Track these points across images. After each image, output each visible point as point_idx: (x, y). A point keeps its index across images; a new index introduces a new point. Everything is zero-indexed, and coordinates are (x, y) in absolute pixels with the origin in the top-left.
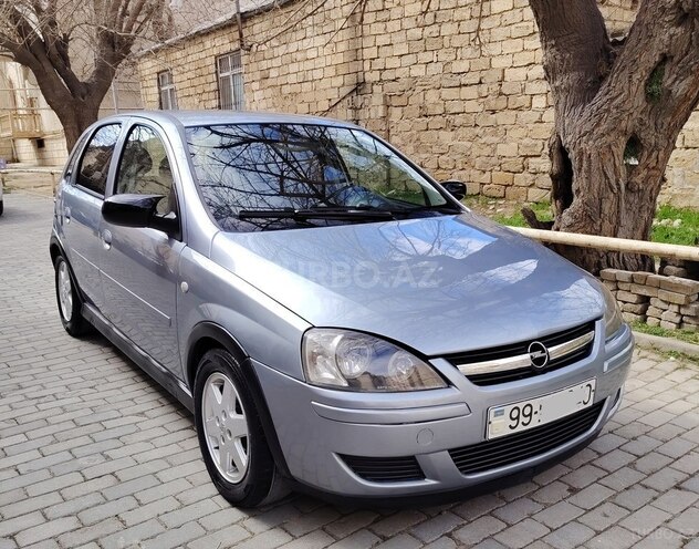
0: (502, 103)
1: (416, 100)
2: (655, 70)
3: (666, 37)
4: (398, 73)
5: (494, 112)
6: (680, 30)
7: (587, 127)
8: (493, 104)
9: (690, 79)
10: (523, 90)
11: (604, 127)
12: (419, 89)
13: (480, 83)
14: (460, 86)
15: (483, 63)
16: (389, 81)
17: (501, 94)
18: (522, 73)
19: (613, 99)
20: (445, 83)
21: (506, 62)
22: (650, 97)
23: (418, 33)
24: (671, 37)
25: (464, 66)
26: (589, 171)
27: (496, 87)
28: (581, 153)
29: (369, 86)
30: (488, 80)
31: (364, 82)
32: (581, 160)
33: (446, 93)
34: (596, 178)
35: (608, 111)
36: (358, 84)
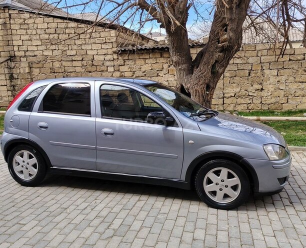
0: (94, 69)
1: (48, 65)
2: (213, 65)
3: (217, 56)
4: (36, 53)
5: (90, 72)
6: (221, 54)
7: (196, 82)
8: (90, 69)
9: (223, 68)
10: (103, 64)
11: (201, 82)
12: (49, 61)
13: (82, 60)
14: (72, 61)
15: (83, 52)
16: (31, 56)
17: (93, 65)
18: (102, 58)
19: (203, 73)
20: (64, 59)
21: (94, 52)
22: (213, 73)
23: (47, 36)
24: (219, 56)
25: (74, 52)
26: (199, 96)
27: (90, 62)
28: (196, 90)
29: (18, 58)
30: (87, 59)
31: (15, 56)
32: (196, 92)
33: (64, 63)
34: (201, 98)
35: (202, 77)
36: (11, 57)
